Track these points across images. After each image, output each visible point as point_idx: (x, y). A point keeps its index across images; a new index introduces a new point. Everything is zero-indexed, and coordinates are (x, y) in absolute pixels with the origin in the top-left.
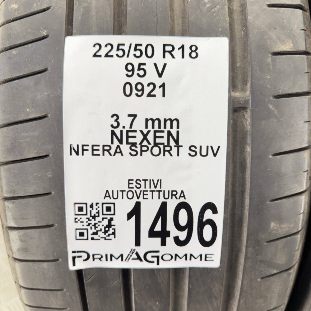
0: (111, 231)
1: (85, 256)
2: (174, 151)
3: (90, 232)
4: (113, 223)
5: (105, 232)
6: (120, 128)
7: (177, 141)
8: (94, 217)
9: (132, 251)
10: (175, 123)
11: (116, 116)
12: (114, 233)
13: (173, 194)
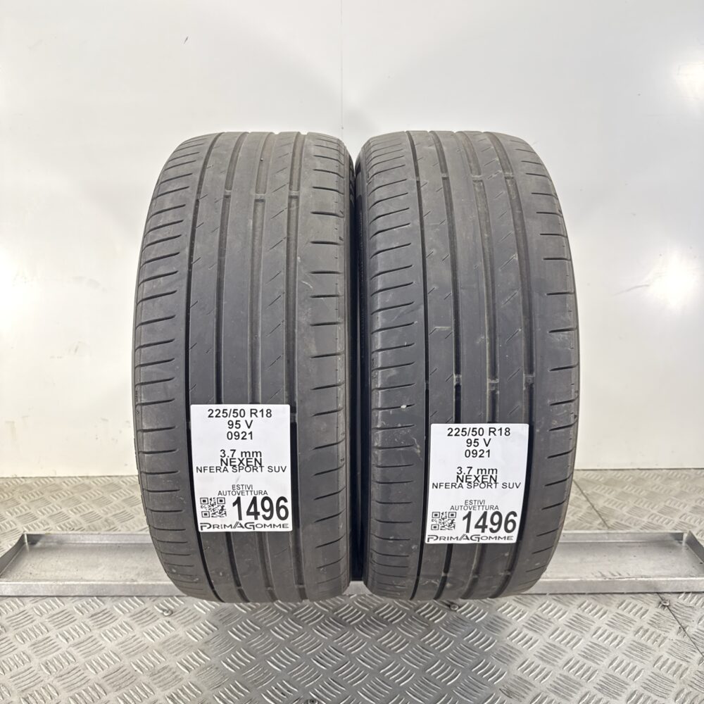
0: (223, 512)
1: (208, 526)
2: (259, 469)
3: (211, 513)
4: (224, 508)
5: (220, 513)
6: (226, 457)
7: (260, 464)
8: (213, 505)
9: (237, 523)
10: (259, 454)
11: (223, 451)
12: (225, 513)
13: (260, 492)
